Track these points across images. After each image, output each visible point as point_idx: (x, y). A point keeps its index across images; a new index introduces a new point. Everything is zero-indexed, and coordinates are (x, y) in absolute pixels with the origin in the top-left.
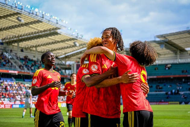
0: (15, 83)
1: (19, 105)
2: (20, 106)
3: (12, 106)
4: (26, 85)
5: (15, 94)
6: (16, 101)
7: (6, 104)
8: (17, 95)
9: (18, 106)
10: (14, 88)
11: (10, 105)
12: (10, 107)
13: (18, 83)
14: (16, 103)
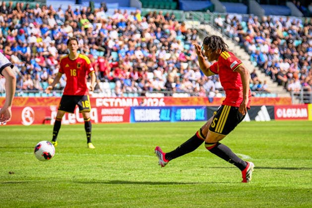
0: (139, 18)
1: (161, 108)
2: (165, 114)
3: (129, 112)
4: (189, 25)
5: (142, 65)
6: (147, 94)
7: (104, 107)
8: (151, 70)
9: (154, 115)
10: (137, 36)
11: (122, 111)
12: (121, 119)
13: (154, 15)
14: (146, 103)
